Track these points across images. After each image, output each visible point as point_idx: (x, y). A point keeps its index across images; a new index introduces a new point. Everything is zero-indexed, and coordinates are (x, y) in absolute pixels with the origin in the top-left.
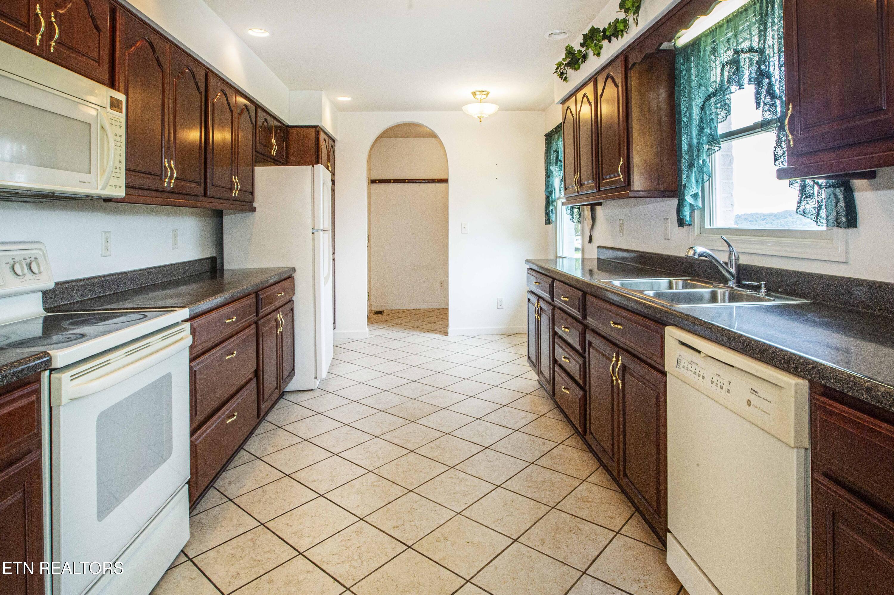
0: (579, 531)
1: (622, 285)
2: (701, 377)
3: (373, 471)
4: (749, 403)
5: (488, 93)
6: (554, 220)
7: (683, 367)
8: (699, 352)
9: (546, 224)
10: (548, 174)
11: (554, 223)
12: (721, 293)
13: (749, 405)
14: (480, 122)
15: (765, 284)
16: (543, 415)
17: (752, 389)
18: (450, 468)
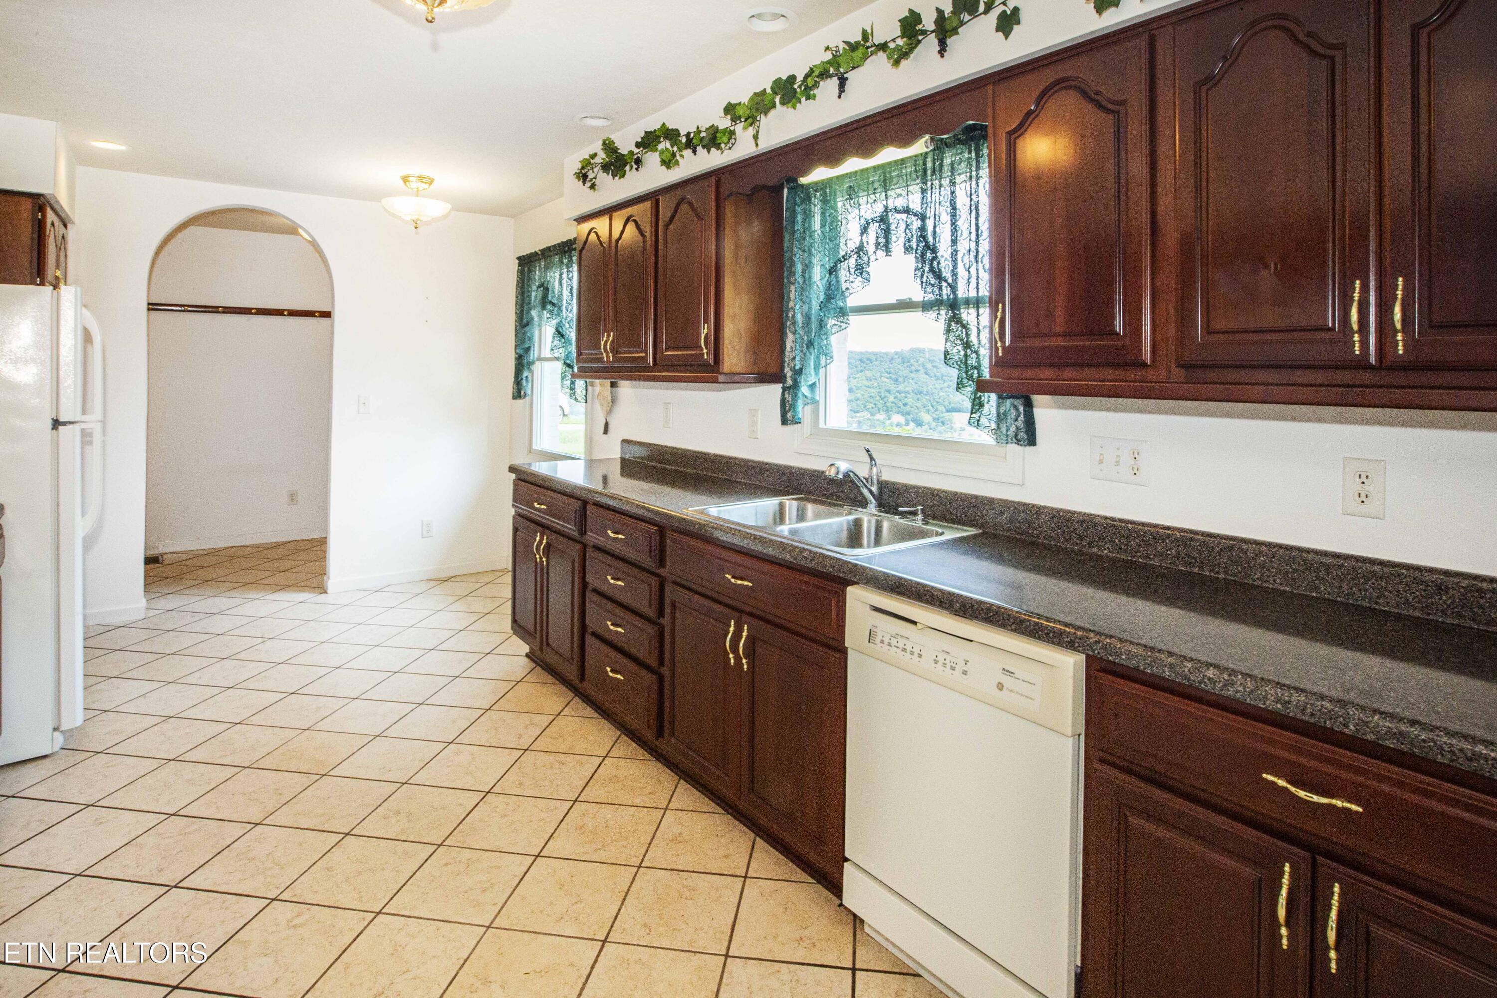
0: (693, 893)
1: (719, 512)
2: (916, 654)
3: (279, 898)
4: (1000, 686)
5: (431, 182)
6: (529, 392)
7: (882, 642)
8: (915, 623)
9: (514, 398)
10: (525, 321)
11: (528, 398)
12: (869, 522)
13: (1001, 690)
14: (416, 228)
15: (922, 510)
16: (559, 714)
17: (1004, 669)
18: (436, 847)
